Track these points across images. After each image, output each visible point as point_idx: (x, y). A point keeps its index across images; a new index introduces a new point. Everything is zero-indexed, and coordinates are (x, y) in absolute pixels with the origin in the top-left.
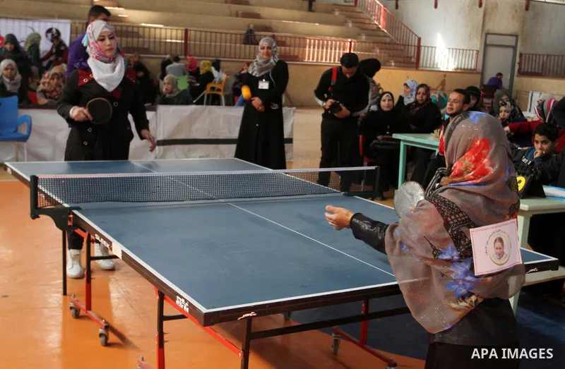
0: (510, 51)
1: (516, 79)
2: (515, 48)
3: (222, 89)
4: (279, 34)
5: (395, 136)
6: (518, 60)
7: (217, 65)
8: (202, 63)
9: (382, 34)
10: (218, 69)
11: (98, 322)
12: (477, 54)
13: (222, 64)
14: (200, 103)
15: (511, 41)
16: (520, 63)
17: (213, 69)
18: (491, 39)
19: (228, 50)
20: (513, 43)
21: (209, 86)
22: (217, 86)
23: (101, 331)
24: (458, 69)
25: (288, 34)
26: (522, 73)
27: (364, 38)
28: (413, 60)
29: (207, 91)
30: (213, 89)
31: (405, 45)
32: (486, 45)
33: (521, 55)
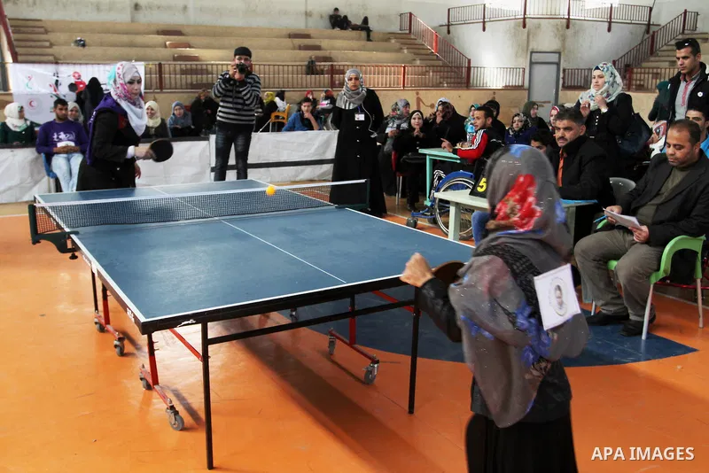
0: (555, 67)
1: (560, 93)
2: (558, 64)
3: (286, 117)
4: (340, 63)
5: (422, 151)
6: (561, 75)
7: (281, 95)
8: (266, 93)
9: (435, 57)
10: (282, 99)
11: (113, 334)
12: (524, 71)
13: (287, 94)
14: (266, 130)
15: (554, 58)
16: (563, 78)
17: (277, 100)
18: (536, 57)
19: (290, 80)
20: (556, 60)
21: (273, 115)
22: (281, 115)
23: (116, 343)
24: (506, 86)
25: (347, 63)
26: (567, 87)
27: (418, 62)
28: (464, 80)
29: (272, 119)
30: (277, 117)
31: (457, 67)
32: (532, 63)
33: (564, 70)
